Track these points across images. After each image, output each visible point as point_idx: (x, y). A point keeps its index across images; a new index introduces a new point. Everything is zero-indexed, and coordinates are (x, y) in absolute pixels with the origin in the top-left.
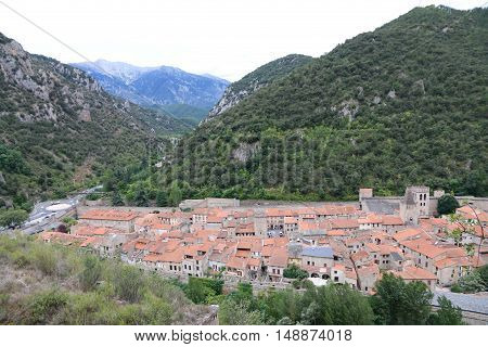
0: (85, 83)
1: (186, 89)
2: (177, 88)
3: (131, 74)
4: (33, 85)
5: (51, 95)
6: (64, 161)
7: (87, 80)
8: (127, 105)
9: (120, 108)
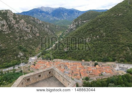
3: (51, 10)
5: (30, 31)
8: (48, 26)
9: (46, 27)
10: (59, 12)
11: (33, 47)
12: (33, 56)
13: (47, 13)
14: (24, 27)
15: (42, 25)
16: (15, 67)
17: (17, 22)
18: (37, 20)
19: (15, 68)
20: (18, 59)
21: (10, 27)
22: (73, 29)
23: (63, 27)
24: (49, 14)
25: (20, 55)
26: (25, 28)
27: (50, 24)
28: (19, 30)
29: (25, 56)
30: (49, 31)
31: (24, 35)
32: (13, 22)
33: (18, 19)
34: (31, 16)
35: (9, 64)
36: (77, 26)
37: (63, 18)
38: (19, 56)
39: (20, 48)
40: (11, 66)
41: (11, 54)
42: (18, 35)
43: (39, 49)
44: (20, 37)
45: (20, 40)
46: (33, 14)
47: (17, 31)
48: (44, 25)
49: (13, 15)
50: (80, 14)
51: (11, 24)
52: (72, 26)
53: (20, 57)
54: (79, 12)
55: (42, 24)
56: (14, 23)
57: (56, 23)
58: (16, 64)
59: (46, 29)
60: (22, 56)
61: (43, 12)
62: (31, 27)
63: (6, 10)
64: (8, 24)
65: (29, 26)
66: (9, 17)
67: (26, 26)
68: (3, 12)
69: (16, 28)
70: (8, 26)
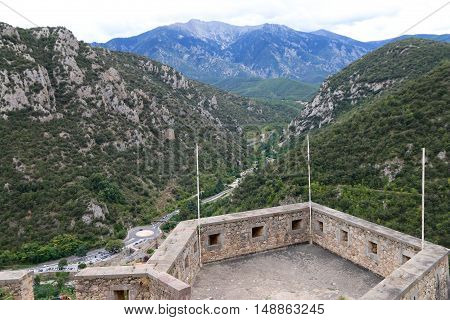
0: (172, 81)
1: (294, 53)
2: (282, 53)
3: (228, 35)
4: (125, 109)
5: (140, 116)
6: (150, 187)
7: (174, 78)
8: (214, 101)
9: (206, 105)
10: (262, 44)
11: (145, 186)
12: (146, 222)
13: (212, 47)
14: (116, 99)
15: (190, 96)
16: (65, 264)
17: (91, 78)
18: (170, 73)
19: (67, 269)
20: (82, 233)
21: (63, 97)
22: (320, 119)
23: (279, 107)
24: (221, 53)
25: (92, 213)
26: (120, 104)
27: (221, 92)
28: (94, 110)
29: (110, 219)
30: (215, 122)
31: (114, 132)
32: (77, 75)
33: (94, 66)
34: (146, 55)
35: (43, 249)
36: (342, 106)
37: (280, 71)
38: (86, 219)
39: (96, 186)
40: (52, 258)
41: (58, 206)
42: (90, 130)
43: (169, 196)
44: (99, 141)
45: (95, 150)
46: (155, 50)
47: (89, 115)
48: (196, 97)
49: (77, 47)
50: (356, 56)
51: (65, 84)
52: (317, 107)
53: (92, 224)
54: (350, 45)
55: (191, 91)
56: (80, 81)
57: (249, 90)
58: (72, 252)
59: (205, 113)
60: (97, 220)
61: (196, 41)
62: (146, 102)
63: (51, 29)
64: (53, 82)
65: (135, 97)
66: (63, 57)
67: (125, 95)
68: (38, 37)
69: (83, 102)
70: (52, 93)
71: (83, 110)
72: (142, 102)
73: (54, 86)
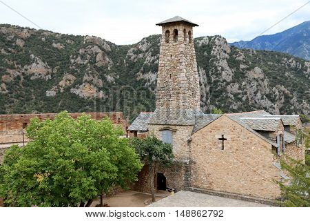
14: (259, 94)
17: (239, 76)
21: (216, 92)
26: (262, 98)
28: (239, 103)
32: (227, 74)
33: (242, 66)
47: (235, 107)
49: (229, 51)
51: (218, 81)
56: (229, 79)
62: (286, 97)
63: (210, 38)
64: (209, 79)
65: (277, 92)
66: (217, 60)
67: (267, 91)
68: (200, 45)
69: (232, 96)
70: (208, 89)
71: (231, 103)
72: (283, 98)
73: (210, 83)
